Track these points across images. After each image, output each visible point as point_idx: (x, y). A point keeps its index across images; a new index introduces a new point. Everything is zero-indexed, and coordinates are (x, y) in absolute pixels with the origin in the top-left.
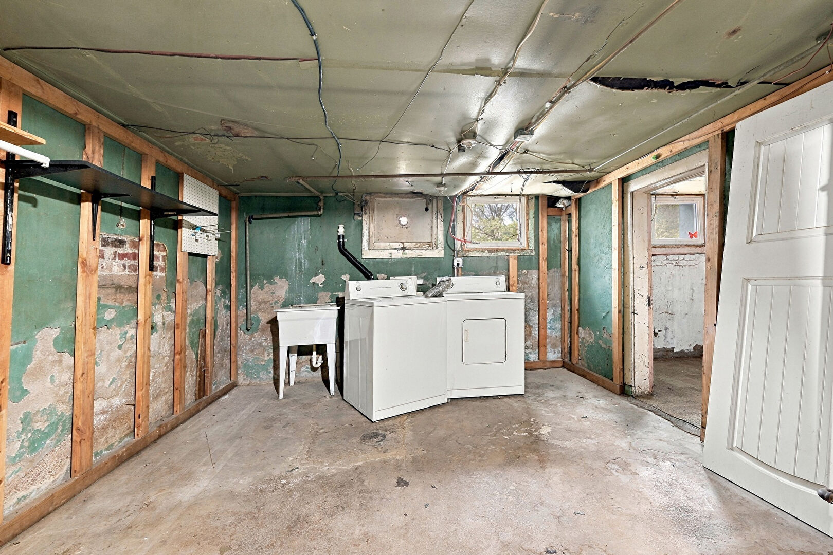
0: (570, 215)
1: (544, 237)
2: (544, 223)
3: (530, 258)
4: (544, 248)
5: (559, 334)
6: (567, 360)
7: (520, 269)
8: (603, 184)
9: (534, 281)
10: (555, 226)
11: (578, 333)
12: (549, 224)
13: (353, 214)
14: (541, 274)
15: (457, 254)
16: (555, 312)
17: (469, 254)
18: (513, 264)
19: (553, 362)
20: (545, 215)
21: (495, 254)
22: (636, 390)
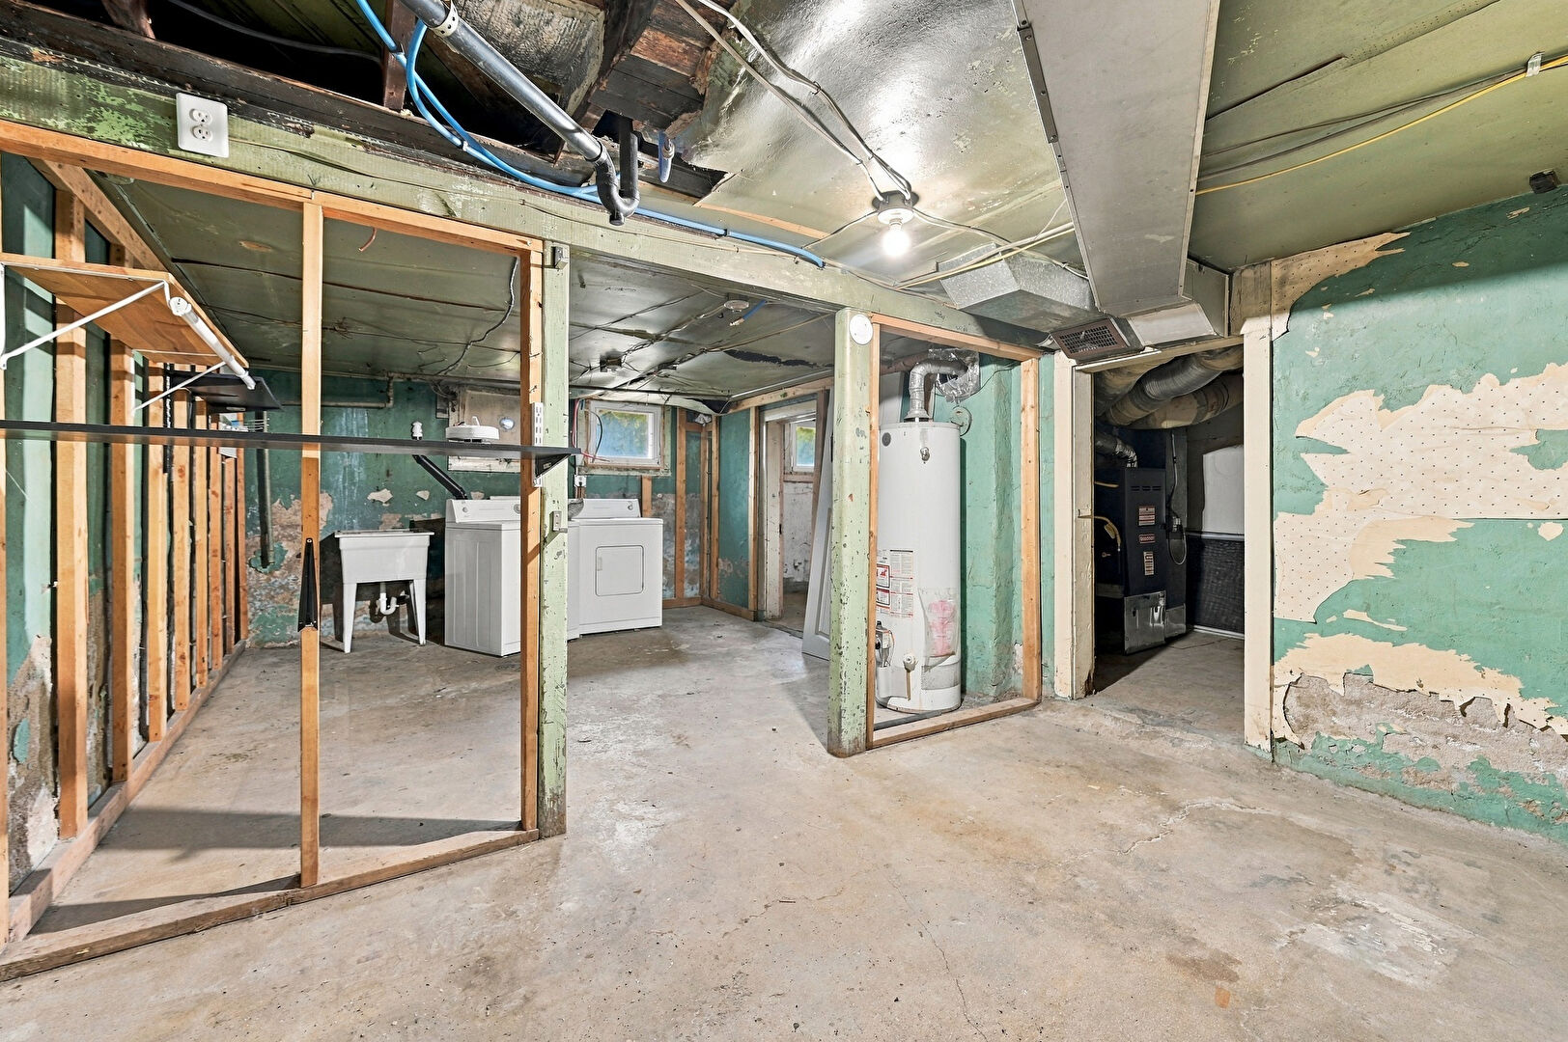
0: (710, 433)
1: (681, 454)
2: (682, 438)
3: (665, 479)
4: (681, 468)
5: (697, 567)
6: (706, 596)
7: (654, 492)
8: (741, 408)
9: (670, 508)
10: (694, 444)
11: (717, 566)
12: (688, 441)
13: (433, 410)
14: (679, 499)
15: (579, 471)
16: (693, 542)
17: (593, 472)
18: (647, 485)
19: (691, 599)
20: (684, 430)
21: (625, 473)
22: (767, 614)
